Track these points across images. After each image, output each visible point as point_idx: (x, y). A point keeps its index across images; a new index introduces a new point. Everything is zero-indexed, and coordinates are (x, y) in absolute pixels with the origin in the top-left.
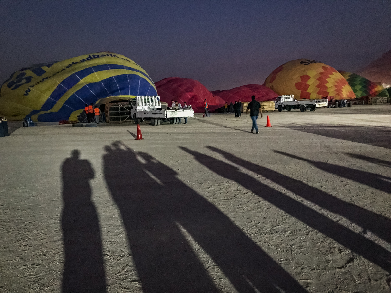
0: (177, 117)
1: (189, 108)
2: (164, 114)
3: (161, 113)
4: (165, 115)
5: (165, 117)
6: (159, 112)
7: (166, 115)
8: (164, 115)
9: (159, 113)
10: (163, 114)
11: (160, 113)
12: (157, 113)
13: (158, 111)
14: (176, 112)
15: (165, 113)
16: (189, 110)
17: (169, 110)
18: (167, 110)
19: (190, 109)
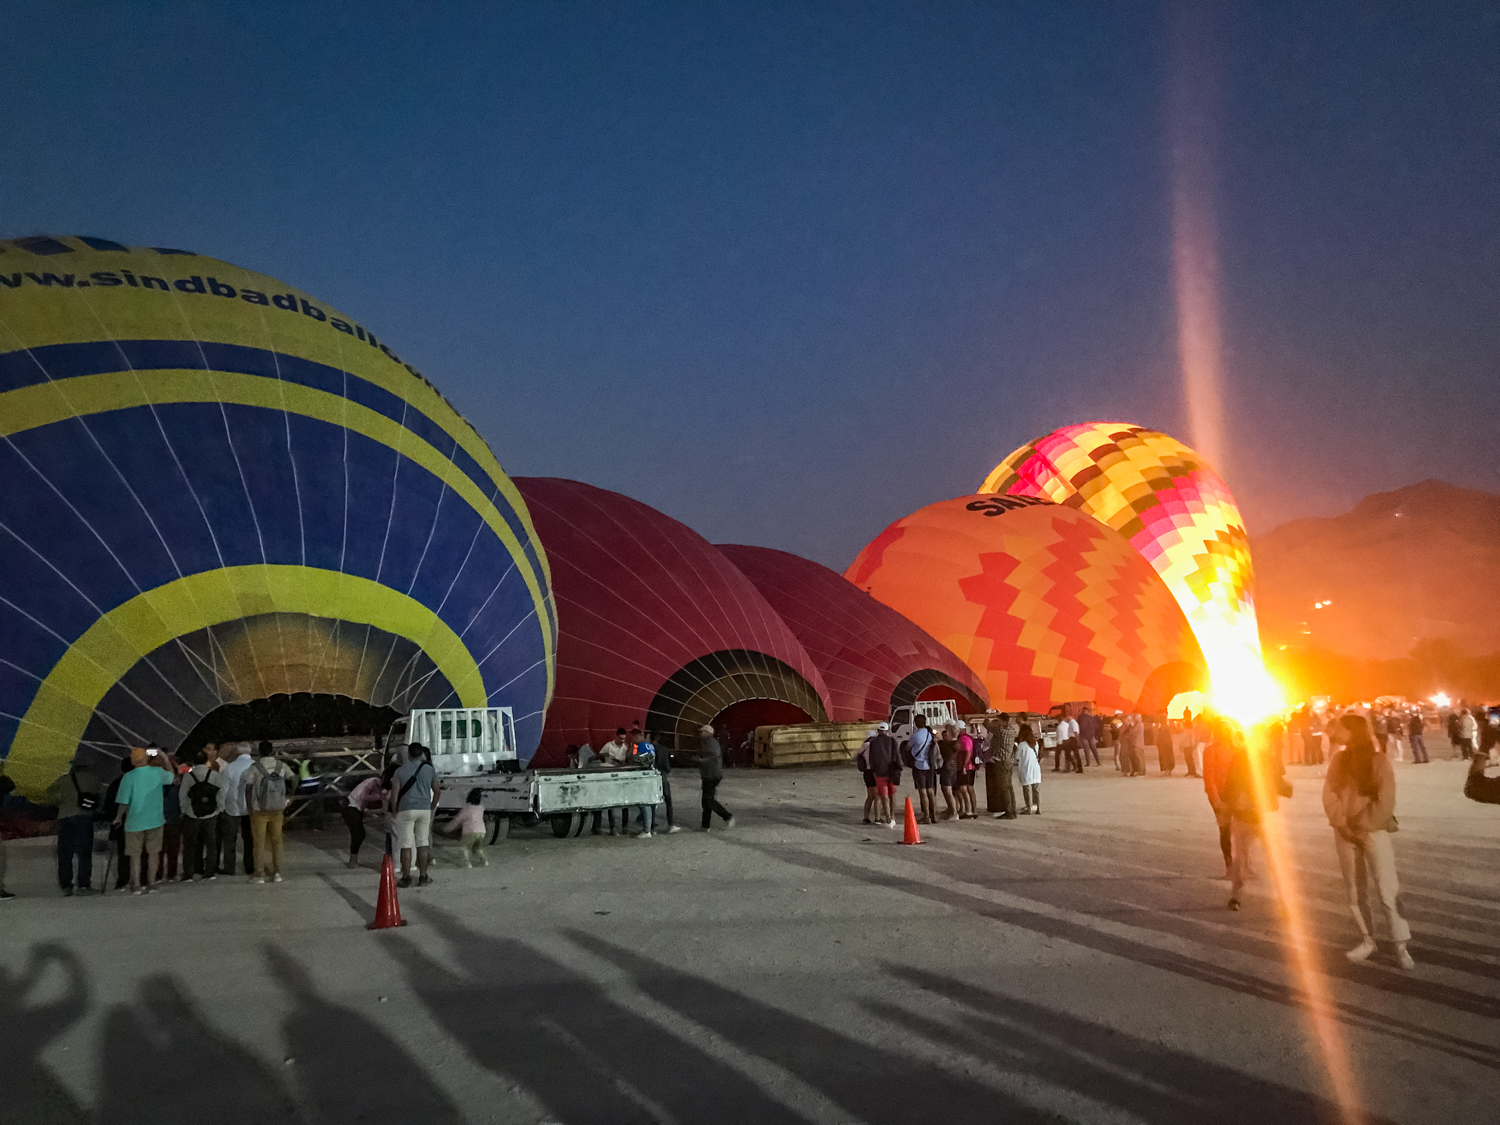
0: (584, 805)
1: (640, 764)
2: (526, 795)
3: (514, 790)
4: (531, 801)
5: (531, 810)
6: (503, 787)
7: (536, 798)
8: (526, 798)
9: (504, 790)
10: (518, 795)
11: (507, 787)
12: (494, 790)
13: (498, 780)
14: (579, 784)
15: (532, 791)
16: (639, 774)
17: (548, 777)
18: (540, 775)
19: (646, 769)
